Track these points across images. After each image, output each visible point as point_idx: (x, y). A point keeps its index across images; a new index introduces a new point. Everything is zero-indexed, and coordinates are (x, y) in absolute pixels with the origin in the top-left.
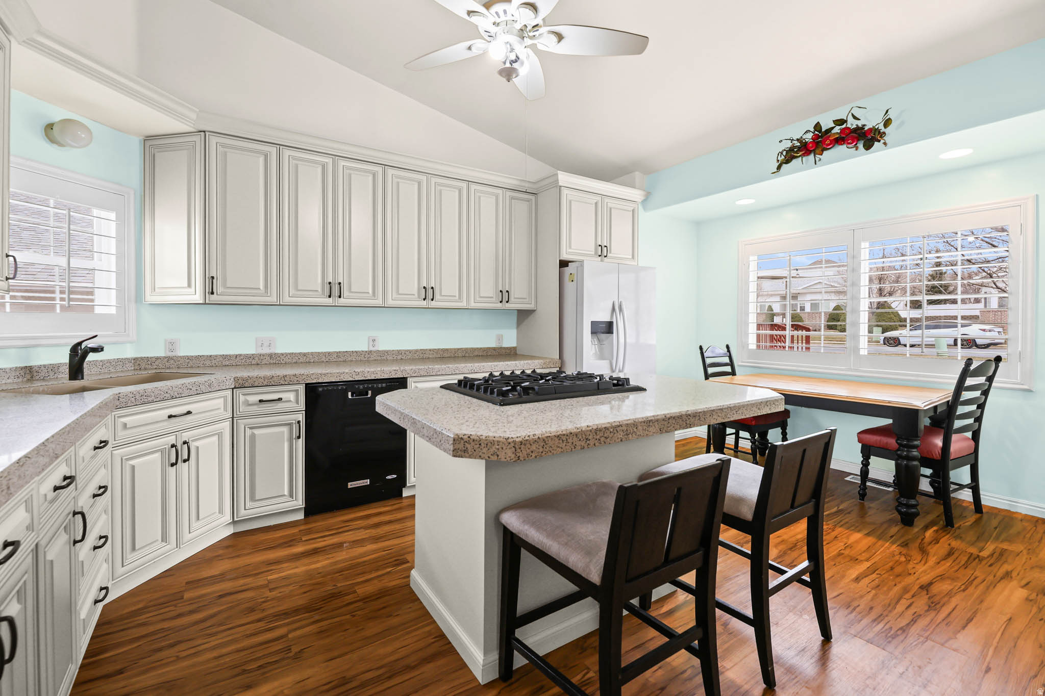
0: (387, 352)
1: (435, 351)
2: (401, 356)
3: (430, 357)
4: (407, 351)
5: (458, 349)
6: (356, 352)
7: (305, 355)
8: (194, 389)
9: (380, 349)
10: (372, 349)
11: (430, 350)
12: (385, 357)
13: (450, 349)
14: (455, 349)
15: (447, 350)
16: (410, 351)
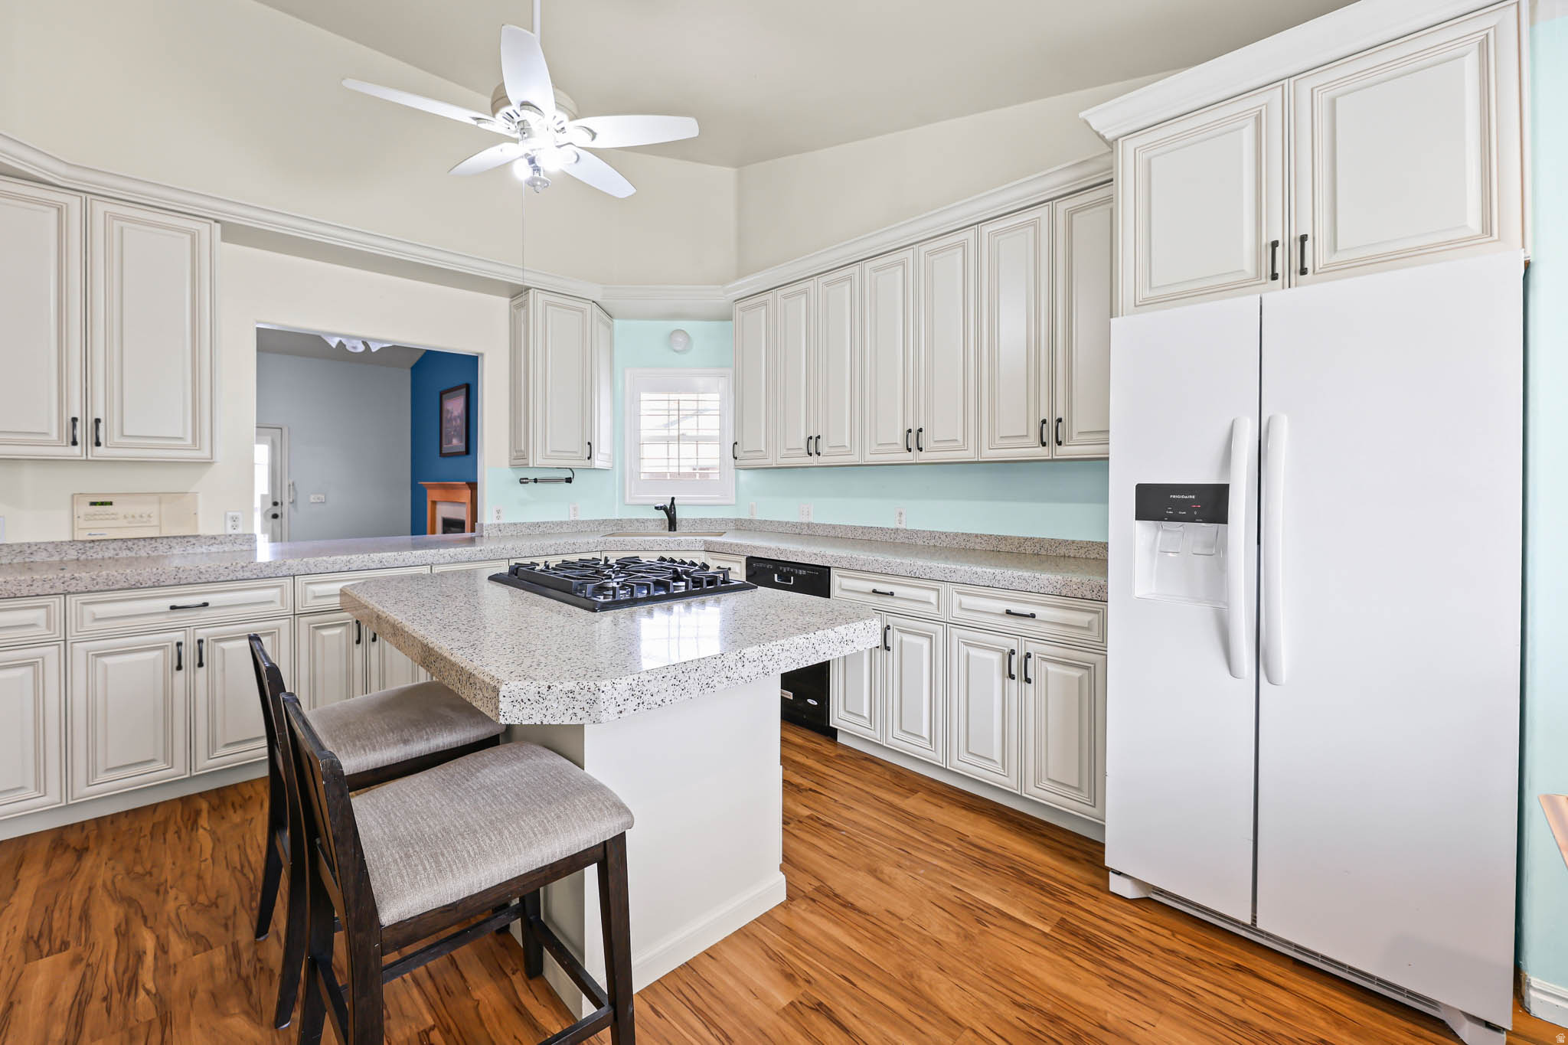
0: (917, 532)
1: (985, 538)
2: (933, 541)
3: (977, 547)
4: (943, 533)
5: (1026, 539)
6: (882, 529)
7: (834, 527)
8: (663, 545)
9: (908, 528)
10: (899, 526)
11: (977, 536)
12: (913, 541)
13: (1011, 538)
14: (1019, 538)
15: (1005, 538)
16: (947, 535)
